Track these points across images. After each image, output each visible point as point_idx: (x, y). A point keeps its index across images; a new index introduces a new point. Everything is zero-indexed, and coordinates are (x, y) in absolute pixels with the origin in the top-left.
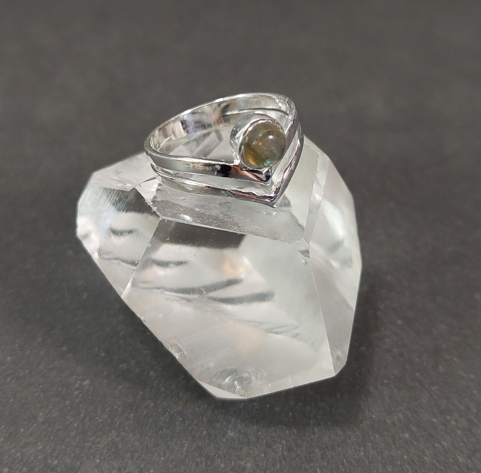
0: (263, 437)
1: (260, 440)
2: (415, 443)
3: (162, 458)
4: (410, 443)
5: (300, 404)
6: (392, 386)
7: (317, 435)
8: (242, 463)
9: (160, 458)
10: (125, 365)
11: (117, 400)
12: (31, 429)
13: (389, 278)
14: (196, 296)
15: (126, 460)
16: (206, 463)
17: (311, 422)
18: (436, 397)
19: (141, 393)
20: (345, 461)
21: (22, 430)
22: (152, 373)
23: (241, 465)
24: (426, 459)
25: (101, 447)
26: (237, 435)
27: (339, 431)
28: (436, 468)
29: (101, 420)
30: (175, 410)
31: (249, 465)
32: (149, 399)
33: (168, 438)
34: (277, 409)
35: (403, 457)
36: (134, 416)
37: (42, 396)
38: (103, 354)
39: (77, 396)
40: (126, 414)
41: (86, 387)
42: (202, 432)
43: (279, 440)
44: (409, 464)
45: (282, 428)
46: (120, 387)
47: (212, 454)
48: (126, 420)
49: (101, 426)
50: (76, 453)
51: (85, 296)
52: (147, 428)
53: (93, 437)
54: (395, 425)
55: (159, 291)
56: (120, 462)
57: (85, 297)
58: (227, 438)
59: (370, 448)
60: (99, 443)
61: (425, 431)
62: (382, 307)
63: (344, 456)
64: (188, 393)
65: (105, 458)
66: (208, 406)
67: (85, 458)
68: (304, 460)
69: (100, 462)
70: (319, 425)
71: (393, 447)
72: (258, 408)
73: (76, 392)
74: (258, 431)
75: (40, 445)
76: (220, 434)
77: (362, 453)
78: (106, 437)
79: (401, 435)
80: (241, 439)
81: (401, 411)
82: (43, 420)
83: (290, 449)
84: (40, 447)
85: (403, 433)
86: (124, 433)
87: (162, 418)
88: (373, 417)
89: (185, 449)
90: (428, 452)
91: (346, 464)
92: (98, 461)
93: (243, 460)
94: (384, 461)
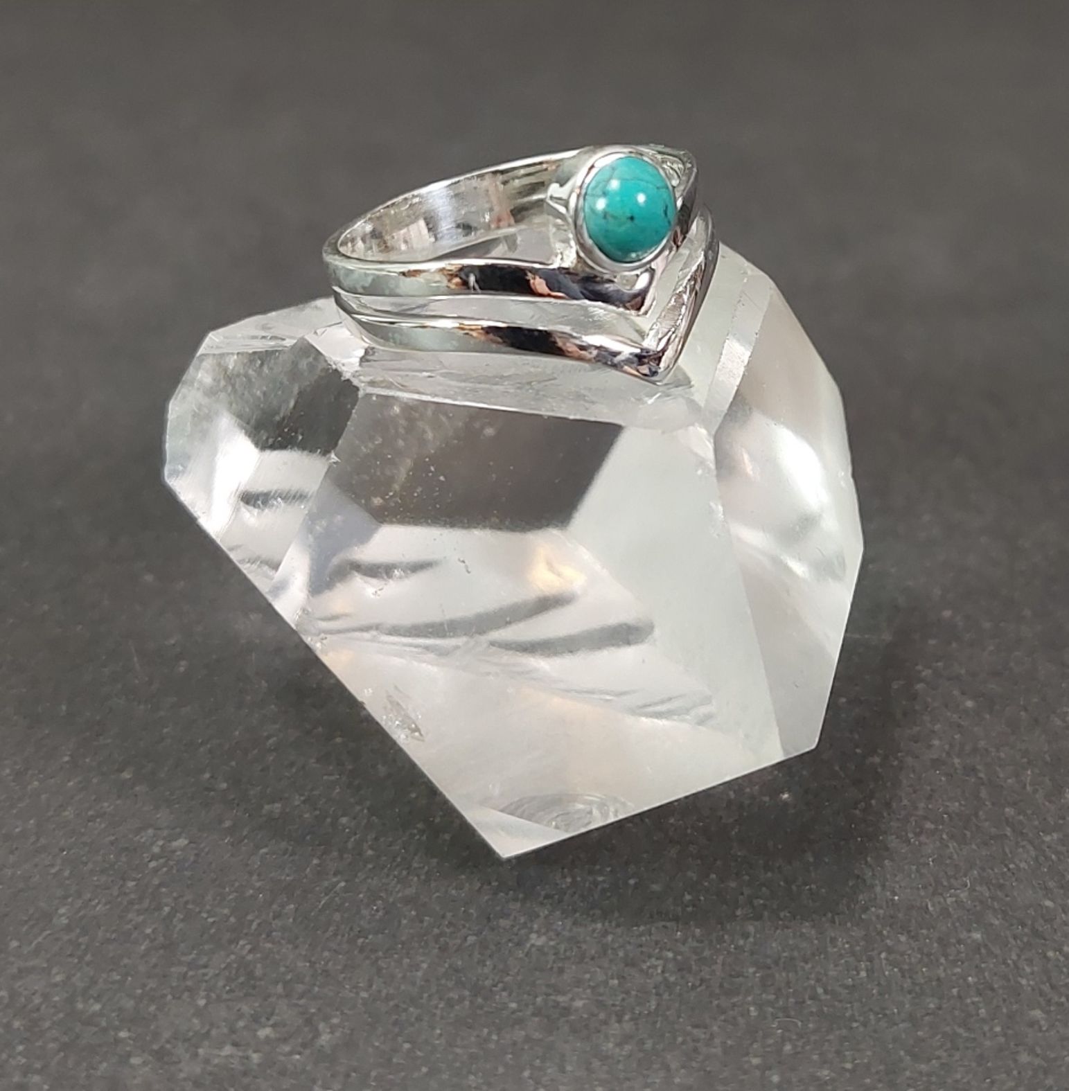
0: (616, 945)
1: (610, 951)
2: (997, 951)
3: (364, 995)
4: (983, 951)
5: (713, 876)
6: (945, 836)
7: (751, 939)
8: (560, 999)
9: (357, 993)
10: (278, 805)
11: (255, 877)
12: (35, 942)
13: (947, 614)
14: (460, 641)
15: (273, 999)
16: (471, 1002)
17: (739, 912)
18: (1053, 857)
19: (315, 861)
20: (820, 991)
21: (15, 944)
22: (344, 820)
23: (558, 1003)
24: (1024, 982)
25: (210, 974)
26: (552, 943)
27: (806, 928)
28: (1049, 1002)
29: (211, 920)
30: (400, 895)
31: (579, 1004)
32: (335, 875)
33: (380, 954)
34: (656, 887)
35: (965, 980)
36: (297, 909)
37: (67, 873)
38: (224, 785)
39: (156, 870)
40: (275, 906)
41: (179, 853)
42: (465, 939)
43: (657, 951)
44: (979, 994)
45: (665, 927)
46: (264, 850)
47: (488, 983)
48: (274, 919)
49: (213, 931)
50: (148, 988)
51: (182, 667)
52: (329, 933)
53: (191, 954)
54: (949, 915)
55: (366, 635)
56: (257, 1004)
57: (182, 669)
58: (526, 950)
59: (884, 962)
60: (205, 966)
61: (1024, 925)
62: (927, 673)
63: (818, 980)
64: (435, 861)
65: (219, 997)
66: (482, 884)
67: (169, 997)
68: (717, 991)
69: (206, 1005)
70: (758, 917)
71: (942, 960)
72: (606, 886)
73: (153, 864)
74: (606, 933)
75: (57, 974)
76: (510, 940)
77: (863, 974)
78: (222, 953)
79: (963, 935)
80: (562, 951)
81: (966, 886)
82: (66, 922)
83: (682, 968)
84: (58, 978)
85: (969, 931)
86: (269, 945)
87: (365, 912)
88: (893, 900)
89: (420, 974)
90: (1028, 970)
91: (823, 997)
92: (202, 1002)
93: (564, 994)
94: (917, 988)
